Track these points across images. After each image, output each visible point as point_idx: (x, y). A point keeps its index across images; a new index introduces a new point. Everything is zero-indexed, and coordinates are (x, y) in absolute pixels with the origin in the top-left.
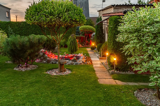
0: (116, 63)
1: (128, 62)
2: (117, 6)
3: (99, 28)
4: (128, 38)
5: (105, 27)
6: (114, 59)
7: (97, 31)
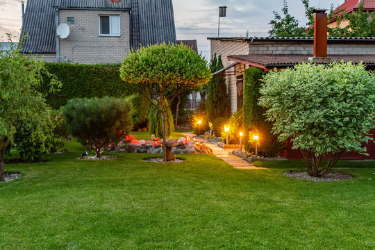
0: (258, 144)
1: (273, 133)
2: (256, 40)
3: (217, 83)
4: (270, 101)
5: (230, 79)
6: (256, 137)
7: (213, 88)
